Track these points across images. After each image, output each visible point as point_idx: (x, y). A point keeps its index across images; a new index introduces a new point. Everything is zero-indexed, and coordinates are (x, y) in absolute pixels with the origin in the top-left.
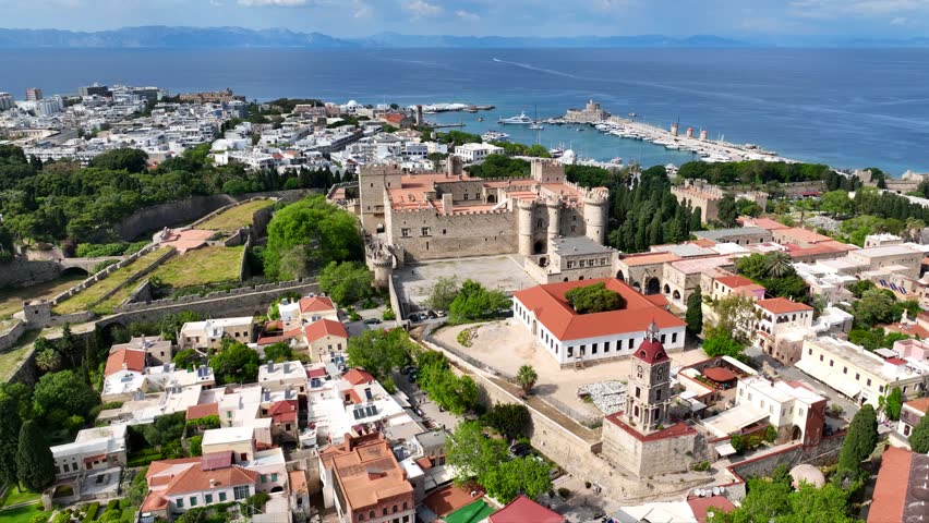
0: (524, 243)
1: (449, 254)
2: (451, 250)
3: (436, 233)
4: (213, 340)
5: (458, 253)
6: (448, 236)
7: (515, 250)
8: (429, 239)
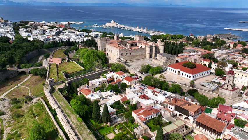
0: (148, 56)
1: (132, 59)
2: (132, 58)
3: (129, 55)
4: (100, 84)
5: (133, 59)
6: (132, 55)
7: (145, 57)
8: (127, 56)
